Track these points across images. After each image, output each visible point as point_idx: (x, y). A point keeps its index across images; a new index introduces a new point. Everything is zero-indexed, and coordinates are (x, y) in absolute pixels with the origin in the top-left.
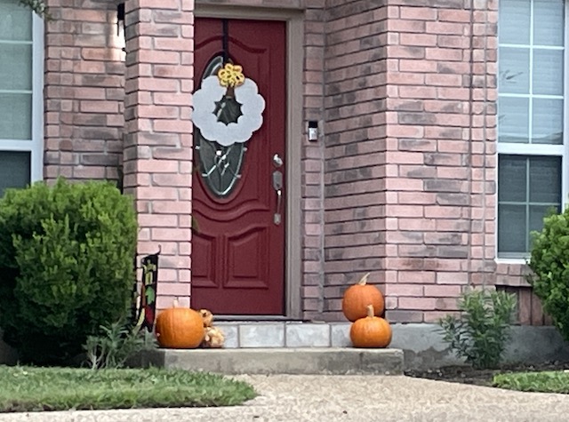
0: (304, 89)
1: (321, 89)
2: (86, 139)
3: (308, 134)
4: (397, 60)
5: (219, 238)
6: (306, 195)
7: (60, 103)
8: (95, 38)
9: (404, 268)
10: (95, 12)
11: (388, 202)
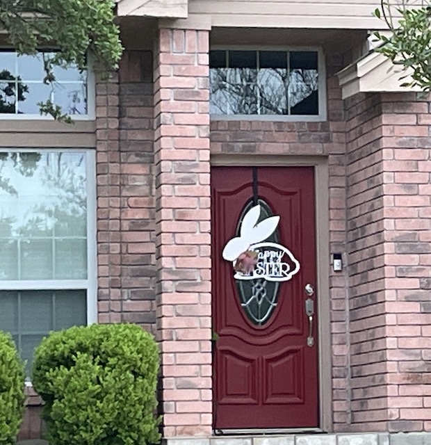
0: (329, 224)
1: (344, 225)
2: (133, 276)
3: (333, 265)
4: (393, 197)
5: (258, 359)
6: (333, 320)
7: (109, 246)
8: (140, 188)
9: (404, 382)
10: (140, 165)
11: (387, 324)
